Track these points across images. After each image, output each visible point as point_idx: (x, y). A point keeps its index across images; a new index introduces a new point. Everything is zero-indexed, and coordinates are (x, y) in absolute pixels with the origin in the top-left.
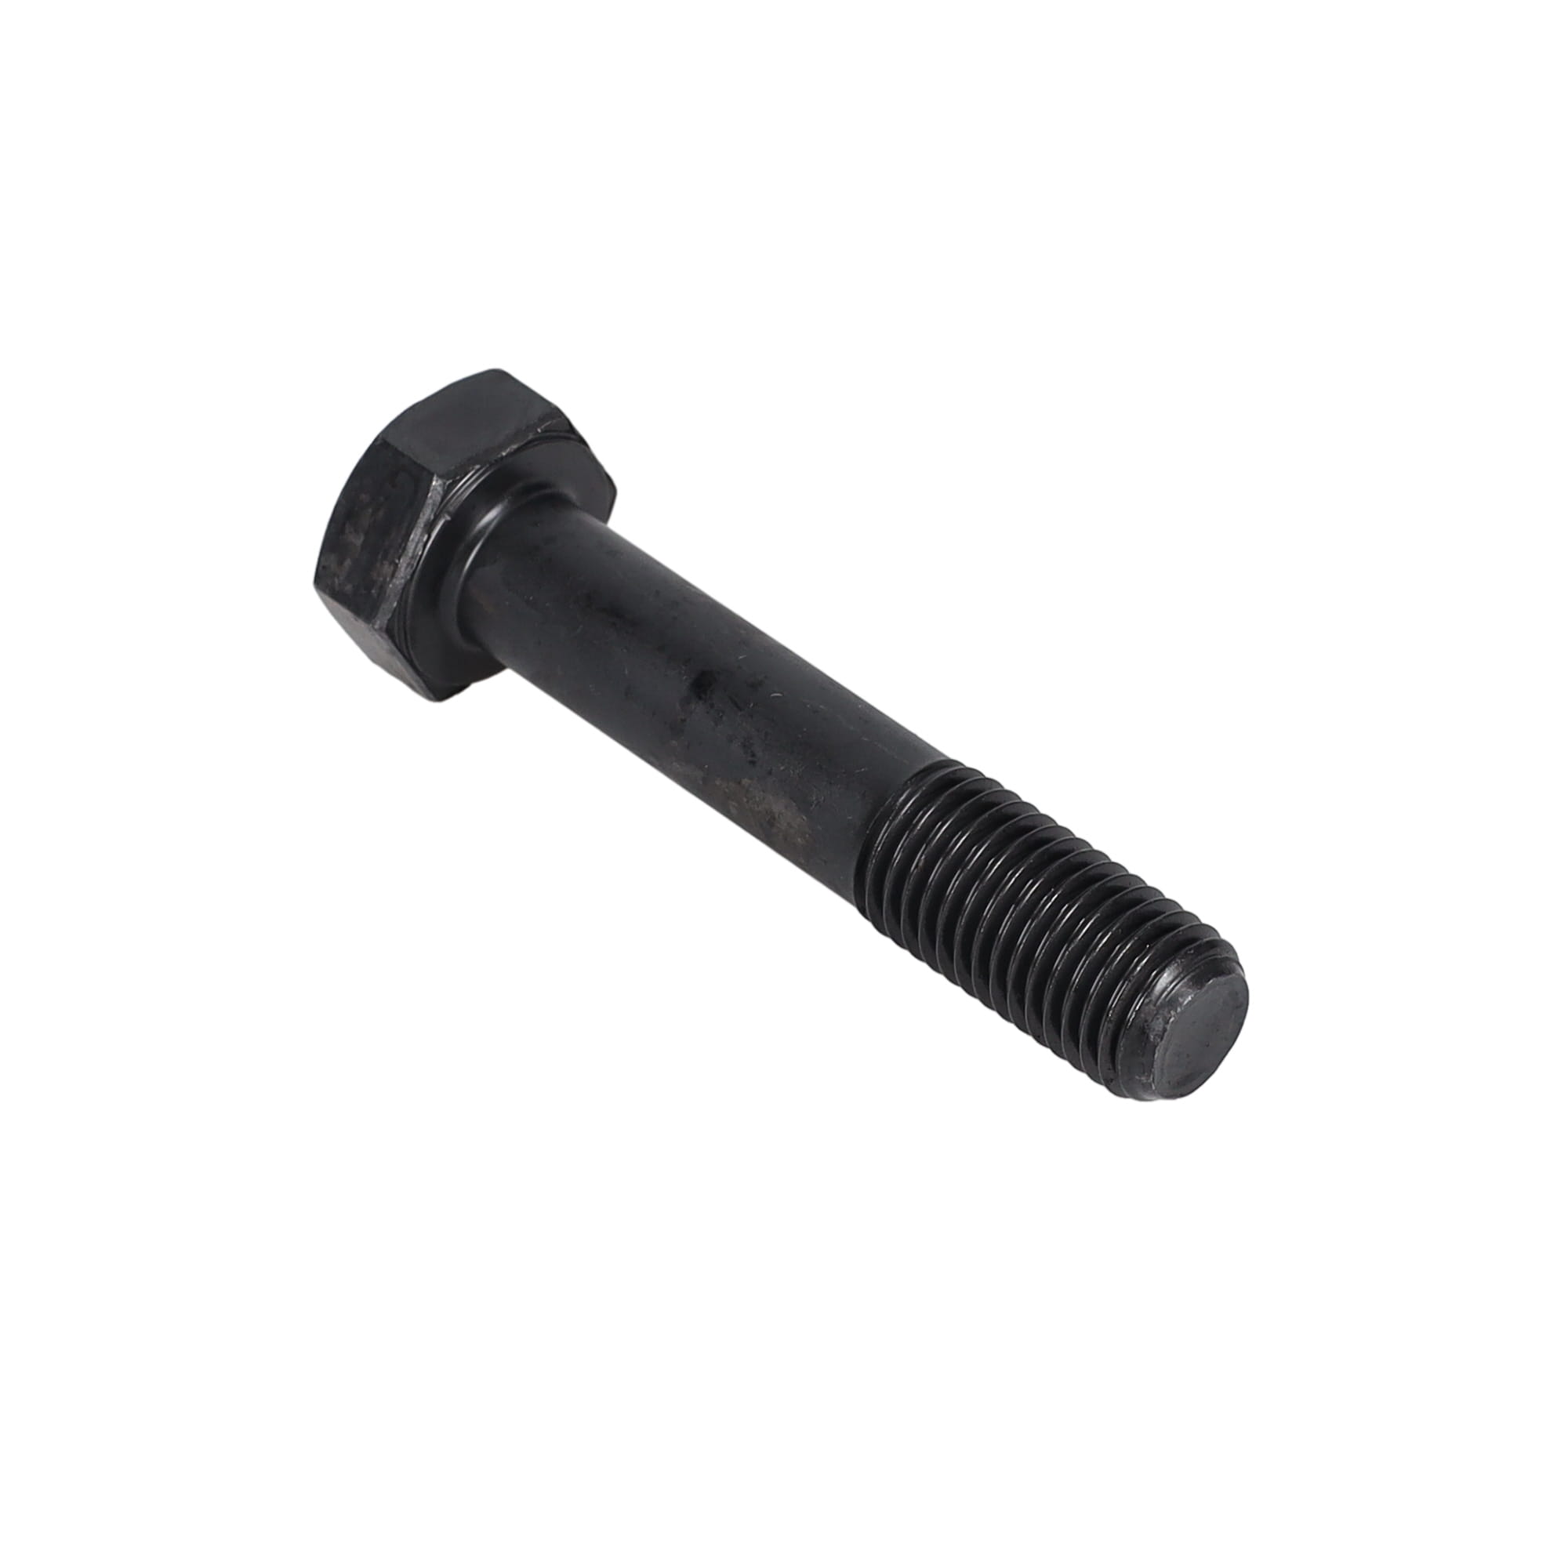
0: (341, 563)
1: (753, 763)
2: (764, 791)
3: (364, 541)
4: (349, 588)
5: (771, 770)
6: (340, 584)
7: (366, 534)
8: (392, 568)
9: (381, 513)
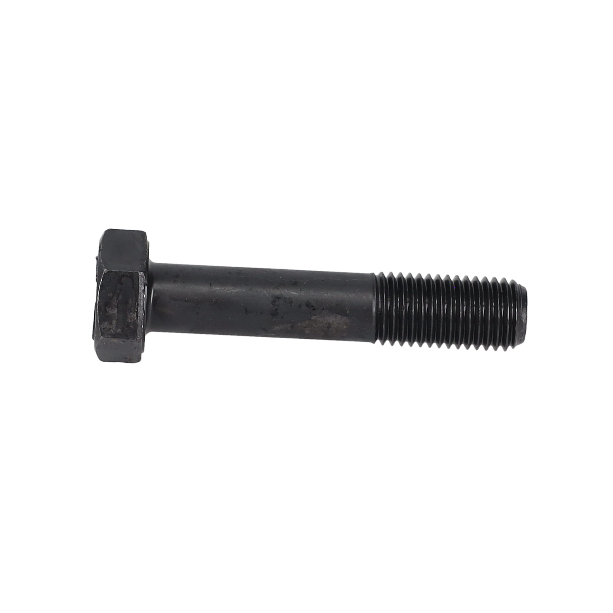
0: (111, 323)
1: (314, 309)
2: (323, 317)
3: (118, 310)
4: (119, 330)
5: (323, 308)
6: (114, 331)
7: (118, 307)
8: (135, 314)
9: (120, 297)
